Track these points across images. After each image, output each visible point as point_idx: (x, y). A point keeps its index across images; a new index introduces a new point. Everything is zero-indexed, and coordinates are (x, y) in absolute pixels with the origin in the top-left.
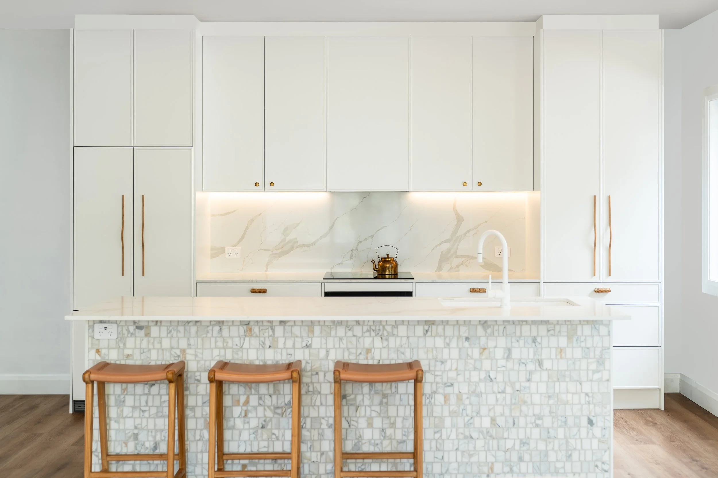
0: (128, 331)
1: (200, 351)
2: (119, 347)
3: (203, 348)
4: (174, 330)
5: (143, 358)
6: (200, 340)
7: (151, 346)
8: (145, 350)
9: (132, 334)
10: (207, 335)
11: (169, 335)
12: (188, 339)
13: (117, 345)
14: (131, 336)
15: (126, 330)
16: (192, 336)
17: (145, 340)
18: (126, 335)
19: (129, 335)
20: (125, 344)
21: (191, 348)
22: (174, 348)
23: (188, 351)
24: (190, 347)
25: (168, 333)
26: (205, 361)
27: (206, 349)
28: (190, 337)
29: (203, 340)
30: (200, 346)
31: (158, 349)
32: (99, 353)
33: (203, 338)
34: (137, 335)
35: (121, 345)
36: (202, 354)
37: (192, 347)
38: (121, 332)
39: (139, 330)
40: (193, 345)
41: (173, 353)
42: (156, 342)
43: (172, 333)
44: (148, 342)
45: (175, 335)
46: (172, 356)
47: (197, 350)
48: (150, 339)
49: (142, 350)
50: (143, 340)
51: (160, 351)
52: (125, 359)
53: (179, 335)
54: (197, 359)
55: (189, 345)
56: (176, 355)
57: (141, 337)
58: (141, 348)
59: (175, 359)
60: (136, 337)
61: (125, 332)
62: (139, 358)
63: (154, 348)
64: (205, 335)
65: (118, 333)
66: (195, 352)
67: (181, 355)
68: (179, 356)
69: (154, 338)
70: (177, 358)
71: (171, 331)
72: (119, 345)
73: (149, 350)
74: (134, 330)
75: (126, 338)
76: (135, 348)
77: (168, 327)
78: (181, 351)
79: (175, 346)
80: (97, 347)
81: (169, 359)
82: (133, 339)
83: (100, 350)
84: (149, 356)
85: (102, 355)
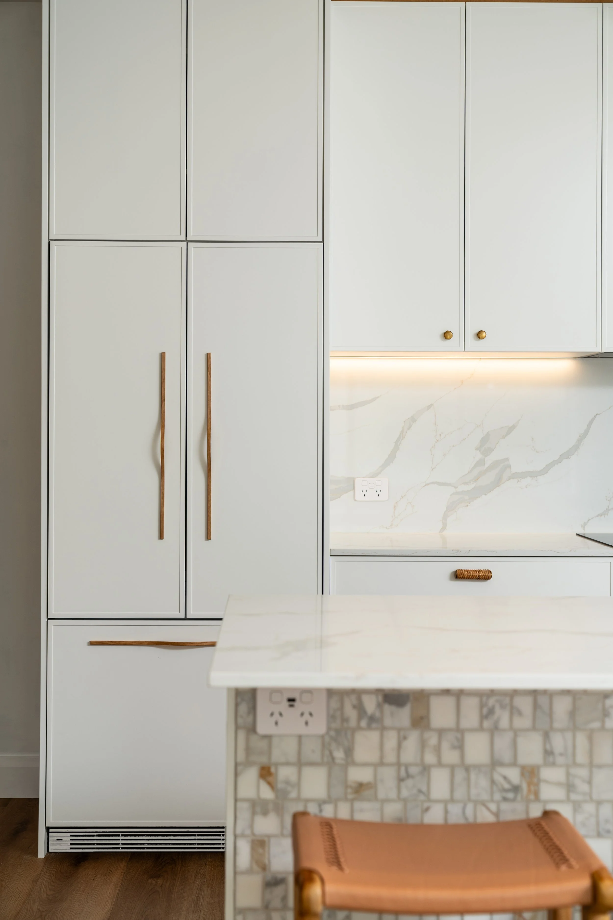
0: (360, 708)
1: (583, 772)
2: (333, 759)
3: (591, 765)
4: (503, 707)
5: (405, 793)
6: (581, 739)
7: (430, 758)
8: (413, 770)
9: (372, 719)
10: (603, 722)
11: (486, 724)
12: (546, 736)
13: (327, 753)
14: (369, 727)
15: (354, 707)
16: (556, 725)
17: (413, 737)
18: (353, 723)
19: (364, 723)
20: (349, 752)
21: (554, 764)
22: (502, 764)
23: (546, 773)
24: (551, 759)
25: (483, 717)
26: (599, 803)
27: (600, 767)
28: (551, 728)
29: (590, 739)
30: (581, 757)
31: (452, 768)
32: (270, 779)
33: (592, 731)
34: (388, 721)
35: (339, 755)
36: (590, 782)
37: (560, 760)
38: (338, 714)
39: (393, 708)
40: (561, 755)
41: (497, 778)
42: (445, 746)
43: (495, 717)
44: (423, 744)
45: (504, 723)
46: (495, 788)
47: (573, 771)
48: (427, 735)
49: (403, 769)
50: (405, 738)
51: (460, 775)
52: (350, 797)
53: (519, 723)
54: (574, 797)
55: (548, 753)
56: (507, 786)
57: (399, 730)
58: (398, 764)
59: (505, 799)
60: (383, 729)
61: (351, 713)
62: (393, 795)
63: (440, 764)
64: (596, 725)
65: (331, 717)
66: (568, 774)
67: (525, 786)
68: (516, 789)
69: (441, 732)
70: (510, 795)
71: (491, 711)
72: (331, 753)
73: (426, 769)
74: (379, 706)
75: (354, 731)
76: (381, 763)
77: (484, 699)
78: (522, 774)
79: (507, 757)
80: (263, 760)
81: (485, 796)
82: (374, 736)
83: (273, 770)
84: (424, 789)
85: (280, 786)
